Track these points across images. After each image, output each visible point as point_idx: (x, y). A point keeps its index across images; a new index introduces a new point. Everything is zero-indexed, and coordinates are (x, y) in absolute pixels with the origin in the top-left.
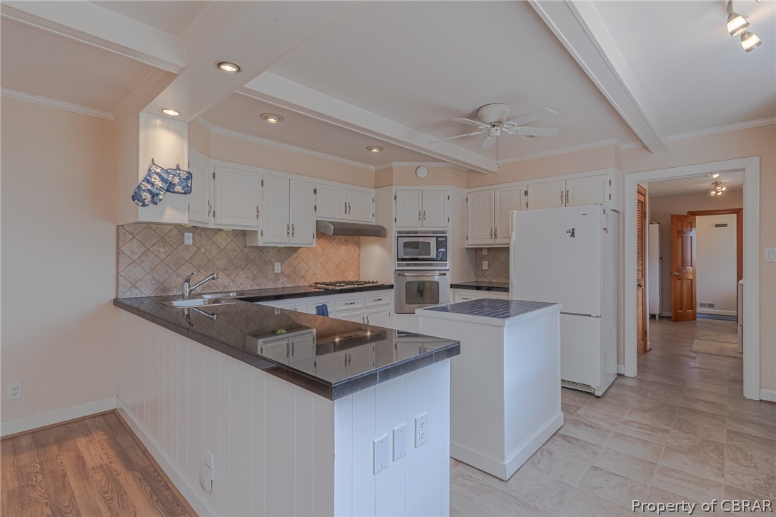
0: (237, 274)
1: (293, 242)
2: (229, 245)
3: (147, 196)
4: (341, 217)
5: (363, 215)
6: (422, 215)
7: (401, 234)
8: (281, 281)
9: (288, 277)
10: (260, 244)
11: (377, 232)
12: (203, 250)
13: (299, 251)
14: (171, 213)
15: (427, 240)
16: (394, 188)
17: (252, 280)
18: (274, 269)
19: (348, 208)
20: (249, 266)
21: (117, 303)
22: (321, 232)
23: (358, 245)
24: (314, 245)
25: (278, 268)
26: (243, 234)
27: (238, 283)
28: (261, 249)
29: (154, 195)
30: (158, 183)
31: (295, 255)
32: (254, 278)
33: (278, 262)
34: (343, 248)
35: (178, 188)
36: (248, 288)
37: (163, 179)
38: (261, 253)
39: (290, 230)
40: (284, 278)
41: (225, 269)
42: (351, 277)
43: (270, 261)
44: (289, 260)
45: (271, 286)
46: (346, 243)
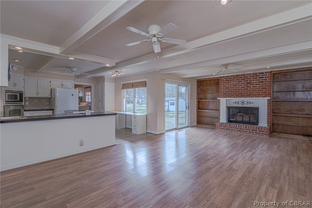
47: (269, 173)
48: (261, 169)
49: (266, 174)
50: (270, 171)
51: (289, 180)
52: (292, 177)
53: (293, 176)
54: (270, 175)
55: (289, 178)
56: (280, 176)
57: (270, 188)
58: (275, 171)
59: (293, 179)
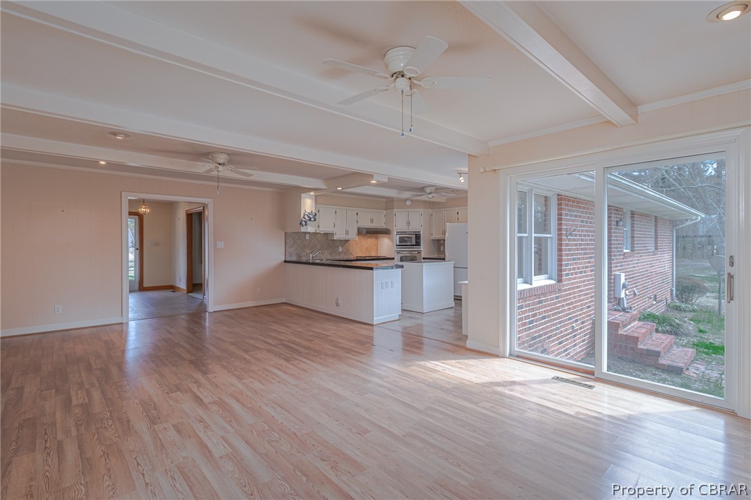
0: (324, 252)
1: (347, 237)
3: (304, 223)
4: (369, 225)
5: (380, 224)
6: (408, 223)
7: (398, 233)
8: (342, 255)
9: (345, 253)
10: (335, 239)
11: (386, 232)
13: (350, 242)
14: (310, 228)
15: (411, 236)
16: (395, 210)
17: (330, 255)
18: (339, 250)
19: (372, 221)
20: (329, 248)
21: (285, 261)
22: (360, 232)
23: (377, 238)
24: (357, 239)
26: (326, 234)
27: (325, 255)
28: (334, 240)
29: (306, 222)
30: (307, 218)
31: (348, 243)
33: (341, 247)
34: (369, 239)
35: (312, 219)
36: (329, 258)
37: (308, 217)
38: (334, 243)
39: (347, 232)
41: (320, 249)
42: (373, 254)
43: (338, 246)
44: (345, 246)
46: (370, 237)
47: (106, 423)
48: (129, 421)
49: (111, 415)
50: (105, 428)
51: (56, 434)
52: (48, 445)
53: (46, 448)
54: (102, 419)
55: (56, 438)
56: (78, 430)
57: (87, 401)
58: (96, 436)
59: (46, 441)
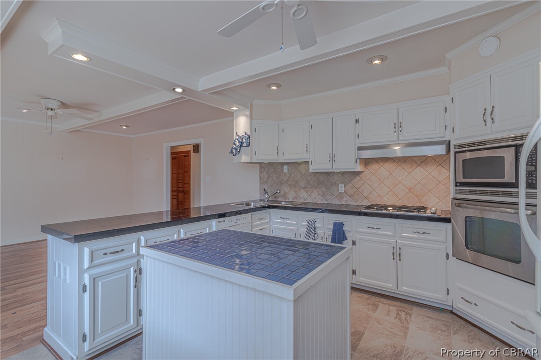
0: (312, 192)
2: (307, 172)
8: (345, 199)
9: (351, 196)
12: (293, 175)
13: (361, 175)
17: (322, 196)
18: (338, 190)
20: (320, 186)
25: (342, 188)
27: (312, 197)
28: (328, 174)
31: (358, 178)
32: (323, 195)
33: (342, 183)
36: (319, 202)
38: (328, 177)
40: (348, 197)
41: (305, 188)
43: (335, 183)
44: (352, 182)
45: (336, 202)
